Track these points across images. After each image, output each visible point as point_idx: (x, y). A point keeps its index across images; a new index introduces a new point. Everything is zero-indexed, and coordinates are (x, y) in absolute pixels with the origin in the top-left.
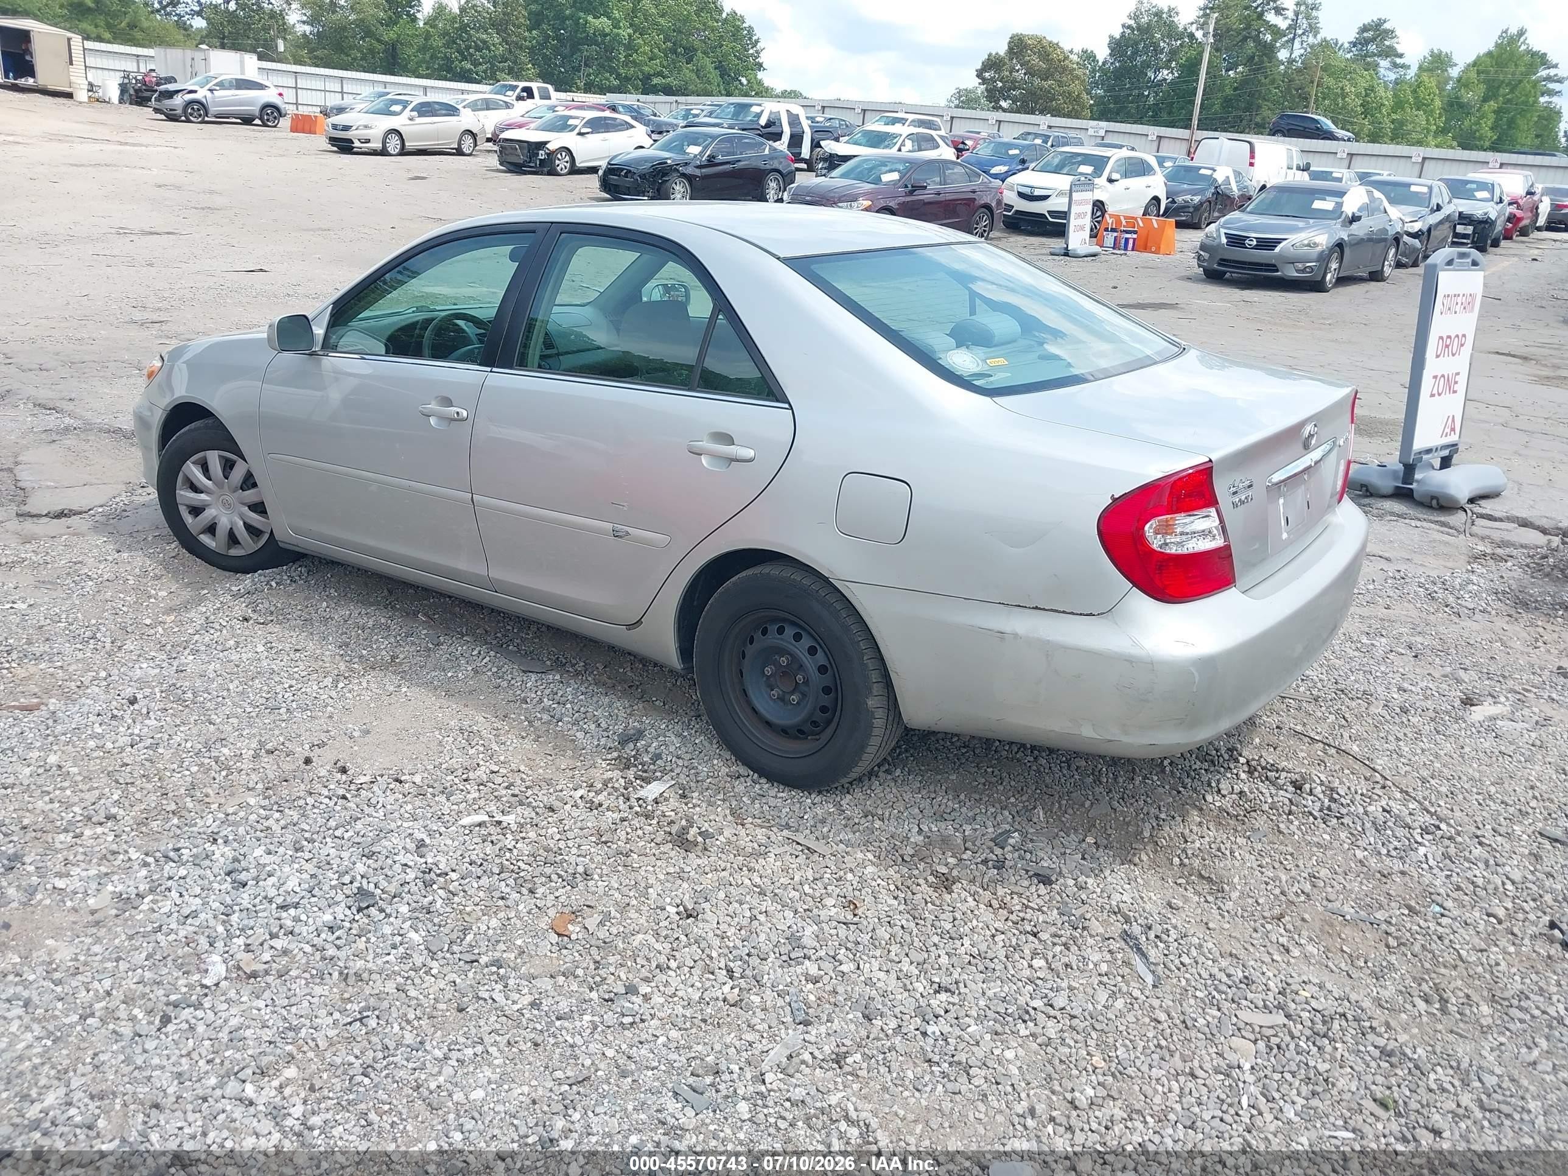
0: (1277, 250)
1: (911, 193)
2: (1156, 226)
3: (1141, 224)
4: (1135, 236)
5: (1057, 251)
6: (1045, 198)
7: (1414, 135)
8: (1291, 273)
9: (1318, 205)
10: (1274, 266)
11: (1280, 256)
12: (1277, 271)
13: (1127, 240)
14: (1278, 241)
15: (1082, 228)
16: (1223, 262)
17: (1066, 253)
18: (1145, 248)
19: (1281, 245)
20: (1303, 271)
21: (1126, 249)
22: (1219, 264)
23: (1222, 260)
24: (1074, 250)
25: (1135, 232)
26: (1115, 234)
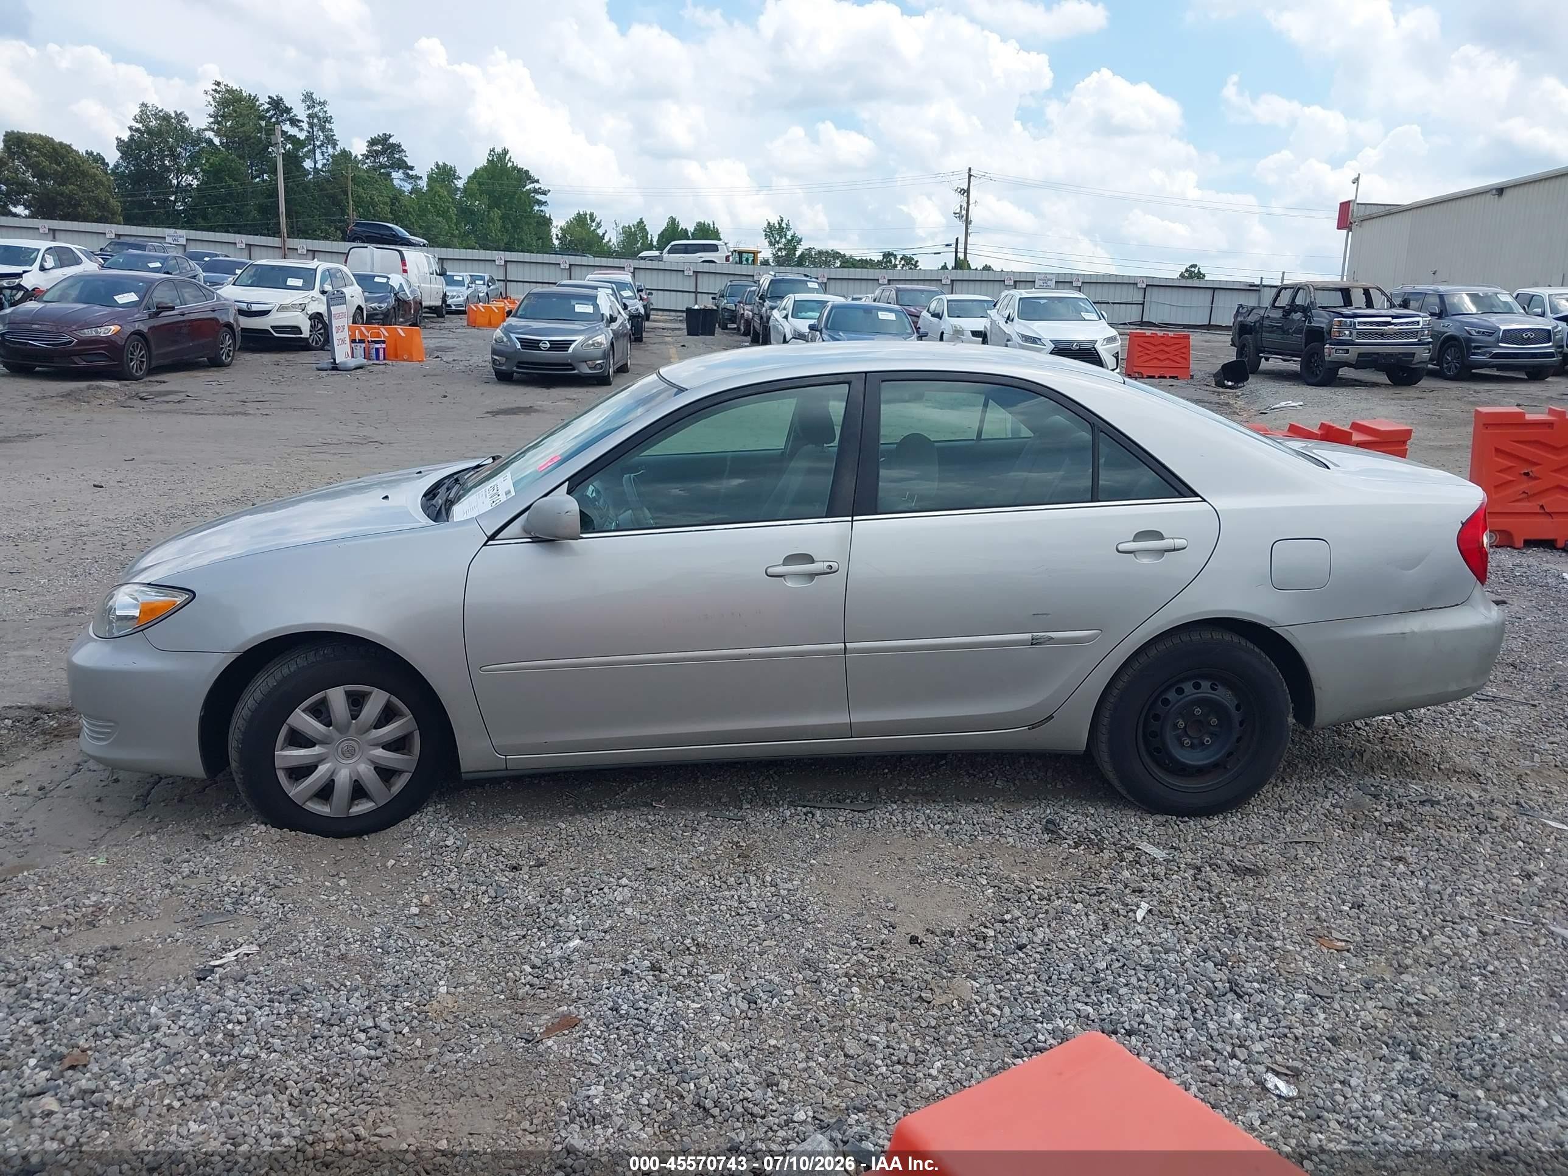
0: (570, 350)
1: (156, 315)
2: (403, 334)
3: (386, 334)
4: (384, 346)
5: (325, 366)
6: (265, 313)
7: (442, 238)
8: (585, 370)
9: (579, 308)
10: (571, 365)
11: (573, 355)
12: (574, 369)
13: (377, 350)
14: (571, 342)
15: (343, 341)
16: (521, 364)
17: (335, 367)
18: (396, 357)
19: (573, 346)
20: (595, 368)
21: (378, 358)
22: (518, 367)
23: (519, 363)
24: (344, 363)
25: (384, 342)
26: (364, 345)
